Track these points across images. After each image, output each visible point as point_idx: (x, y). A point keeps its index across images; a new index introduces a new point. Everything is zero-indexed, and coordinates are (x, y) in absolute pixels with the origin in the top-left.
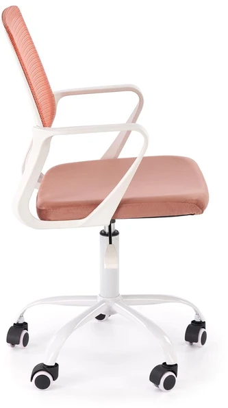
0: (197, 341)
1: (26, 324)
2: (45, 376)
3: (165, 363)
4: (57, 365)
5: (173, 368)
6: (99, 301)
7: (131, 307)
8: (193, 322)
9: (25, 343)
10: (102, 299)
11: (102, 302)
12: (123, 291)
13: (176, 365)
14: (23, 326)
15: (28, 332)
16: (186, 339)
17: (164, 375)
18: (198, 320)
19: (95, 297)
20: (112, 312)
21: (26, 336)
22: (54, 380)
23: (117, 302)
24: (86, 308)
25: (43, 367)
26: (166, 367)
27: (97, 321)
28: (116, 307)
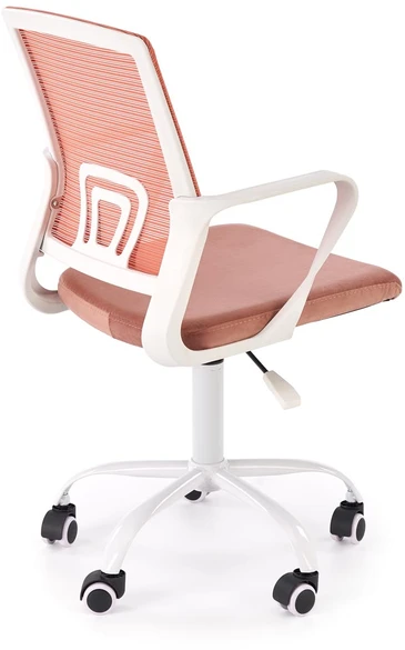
0: (349, 535)
1: (72, 506)
2: (103, 591)
3: (297, 571)
4: (122, 573)
5: (312, 578)
6: (190, 469)
7: (243, 478)
8: (344, 503)
9: (71, 538)
10: (196, 466)
11: (197, 471)
12: (229, 453)
13: (316, 573)
14: (69, 510)
15: (77, 520)
16: (333, 532)
17: (296, 590)
18: (351, 501)
19: (185, 463)
20: (211, 488)
21: (73, 527)
22: (118, 597)
23: (221, 471)
24: (170, 481)
25: (100, 577)
26: (298, 577)
27: (188, 501)
28: (219, 479)
